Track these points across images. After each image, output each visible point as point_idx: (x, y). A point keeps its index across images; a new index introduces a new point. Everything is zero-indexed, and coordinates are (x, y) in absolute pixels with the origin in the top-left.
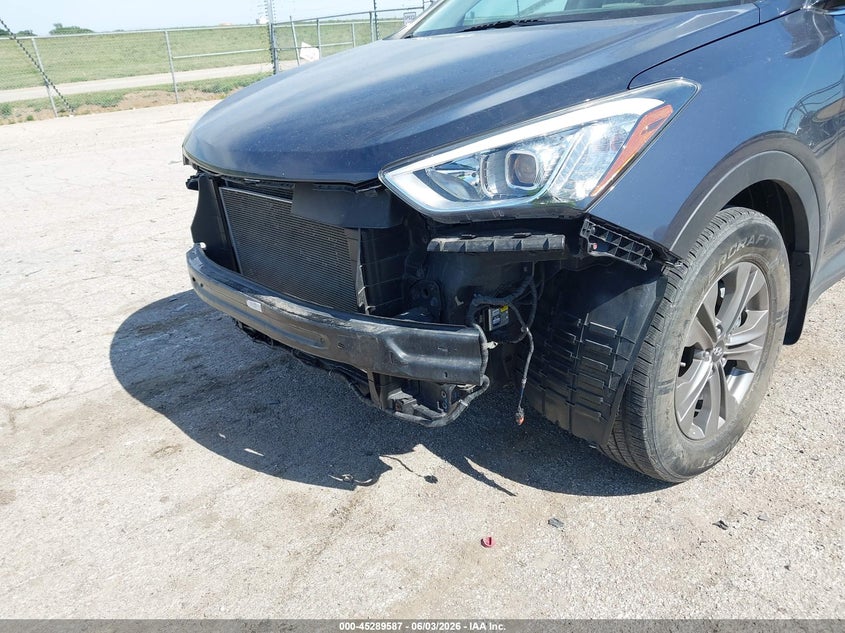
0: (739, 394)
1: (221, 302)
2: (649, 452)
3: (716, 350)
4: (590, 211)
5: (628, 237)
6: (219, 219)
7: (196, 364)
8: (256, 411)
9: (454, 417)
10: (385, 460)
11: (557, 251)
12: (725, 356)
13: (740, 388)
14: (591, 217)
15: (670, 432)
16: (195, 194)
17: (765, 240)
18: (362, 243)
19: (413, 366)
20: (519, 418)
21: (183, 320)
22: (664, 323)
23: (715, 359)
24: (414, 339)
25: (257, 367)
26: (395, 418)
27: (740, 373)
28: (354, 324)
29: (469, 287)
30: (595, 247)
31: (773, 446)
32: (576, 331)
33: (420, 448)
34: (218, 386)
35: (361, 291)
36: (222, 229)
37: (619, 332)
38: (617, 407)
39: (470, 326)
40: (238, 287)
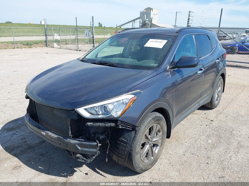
0: (156, 152)
1: (34, 130)
2: (135, 167)
3: (150, 143)
4: (119, 119)
5: (127, 124)
6: (34, 108)
7: (24, 141)
8: (41, 155)
9: (92, 161)
10: (75, 169)
11: (113, 127)
12: (152, 143)
13: (156, 150)
14: (120, 121)
15: (139, 162)
16: (28, 100)
17: (159, 119)
18: (71, 122)
19: (82, 151)
20: (106, 160)
21: (20, 127)
22: (136, 139)
23: (150, 144)
24: (82, 144)
25: (41, 142)
26: (77, 161)
27: (157, 146)
28: (68, 140)
29: (95, 132)
30: (121, 126)
31: (165, 162)
32: (119, 140)
33: (84, 166)
34: (31, 148)
35: (70, 132)
36: (35, 110)
37: (127, 142)
38: (127, 158)
39: (95, 141)
40: (39, 128)
